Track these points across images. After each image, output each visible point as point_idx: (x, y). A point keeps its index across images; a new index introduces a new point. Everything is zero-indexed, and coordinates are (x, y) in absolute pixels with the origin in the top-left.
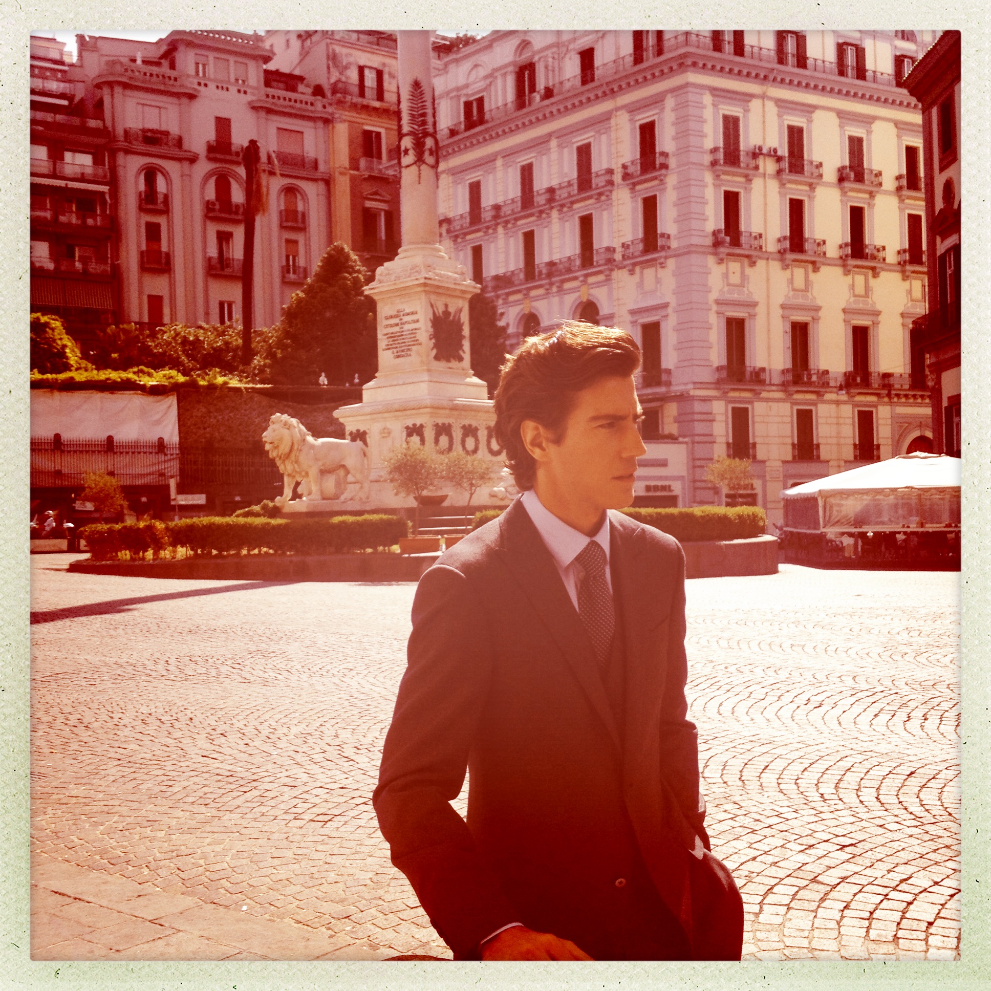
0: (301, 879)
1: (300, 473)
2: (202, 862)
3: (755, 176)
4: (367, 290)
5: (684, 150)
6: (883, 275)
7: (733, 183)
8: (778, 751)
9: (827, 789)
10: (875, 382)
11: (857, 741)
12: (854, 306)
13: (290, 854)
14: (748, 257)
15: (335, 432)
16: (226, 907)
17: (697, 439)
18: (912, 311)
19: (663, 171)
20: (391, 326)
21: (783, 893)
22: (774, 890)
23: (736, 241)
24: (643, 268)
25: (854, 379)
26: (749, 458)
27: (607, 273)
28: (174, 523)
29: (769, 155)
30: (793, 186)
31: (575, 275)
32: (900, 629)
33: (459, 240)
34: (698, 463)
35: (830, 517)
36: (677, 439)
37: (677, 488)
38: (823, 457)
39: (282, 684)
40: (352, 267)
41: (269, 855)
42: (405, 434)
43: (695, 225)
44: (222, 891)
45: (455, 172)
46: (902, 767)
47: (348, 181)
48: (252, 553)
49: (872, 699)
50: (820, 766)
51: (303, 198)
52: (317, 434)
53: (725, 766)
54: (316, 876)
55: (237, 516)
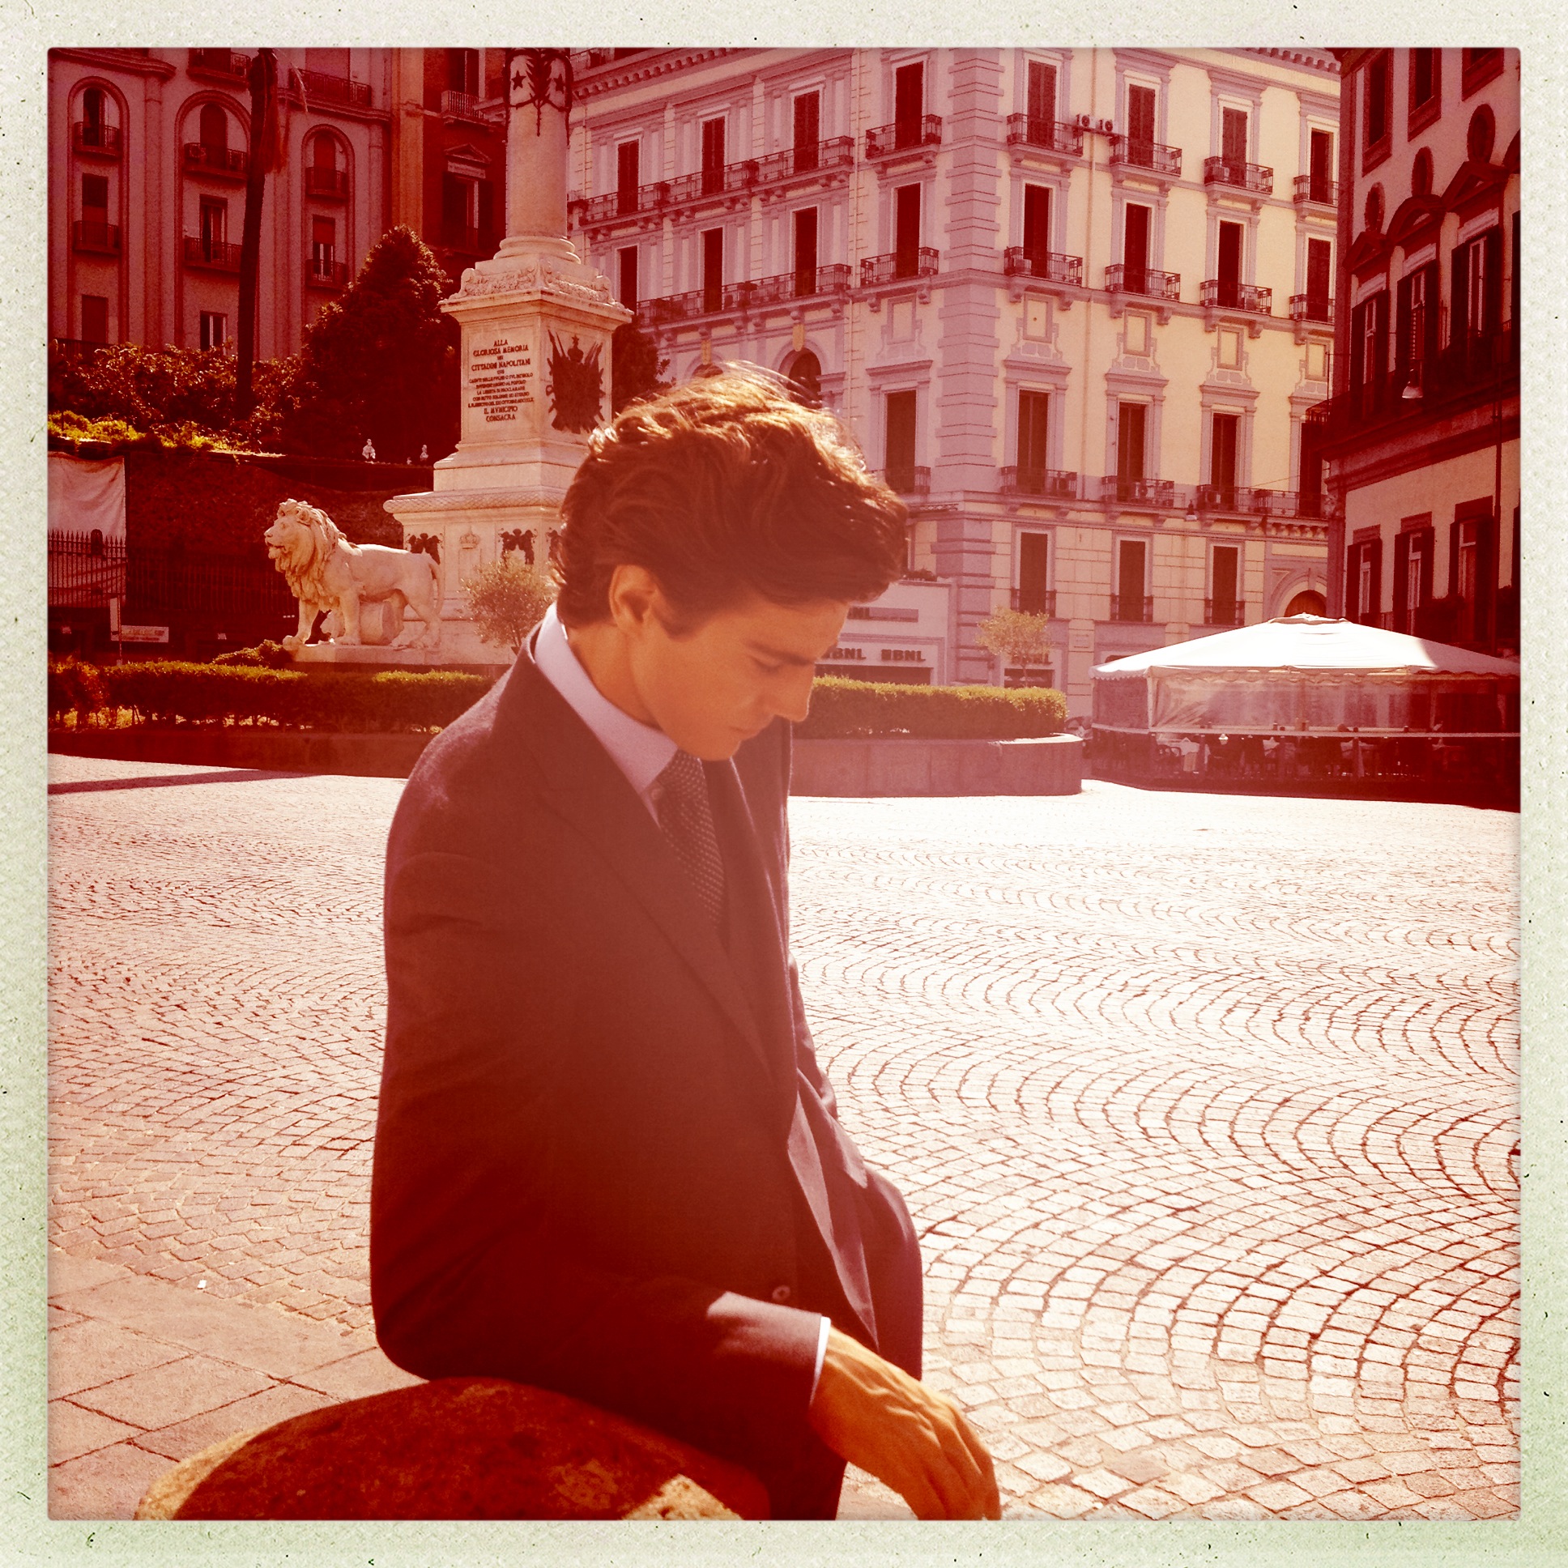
0: (299, 1241)
1: (325, 599)
2: (134, 1208)
3: (1075, 164)
4: (446, 306)
5: (965, 115)
6: (1266, 334)
7: (1042, 173)
8: (1078, 1061)
9: (1153, 1121)
10: (1244, 502)
11: (1200, 1049)
12: (1217, 382)
13: (282, 1199)
14: (1058, 294)
15: (386, 537)
16: (172, 1281)
17: (966, 580)
18: (1306, 393)
19: (932, 147)
20: (484, 367)
21: (1081, 1280)
22: (1068, 1276)
23: (1041, 269)
24: (892, 304)
25: (1212, 498)
26: (1044, 611)
27: (836, 306)
28: (113, 669)
29: (1099, 132)
30: (1135, 185)
31: (784, 306)
32: (1268, 882)
33: (600, 237)
34: (965, 618)
35: (1164, 711)
36: (934, 579)
37: (931, 657)
38: (1157, 617)
39: (283, 931)
40: (423, 268)
41: (249, 1200)
42: (501, 544)
43: (978, 236)
44: (167, 1256)
45: (596, 125)
46: (1269, 1091)
47: (421, 128)
48: (242, 723)
49: (1223, 986)
50: (1143, 1085)
51: (345, 152)
52: (355, 538)
53: (993, 1081)
54: (325, 1236)
55: (219, 663)
